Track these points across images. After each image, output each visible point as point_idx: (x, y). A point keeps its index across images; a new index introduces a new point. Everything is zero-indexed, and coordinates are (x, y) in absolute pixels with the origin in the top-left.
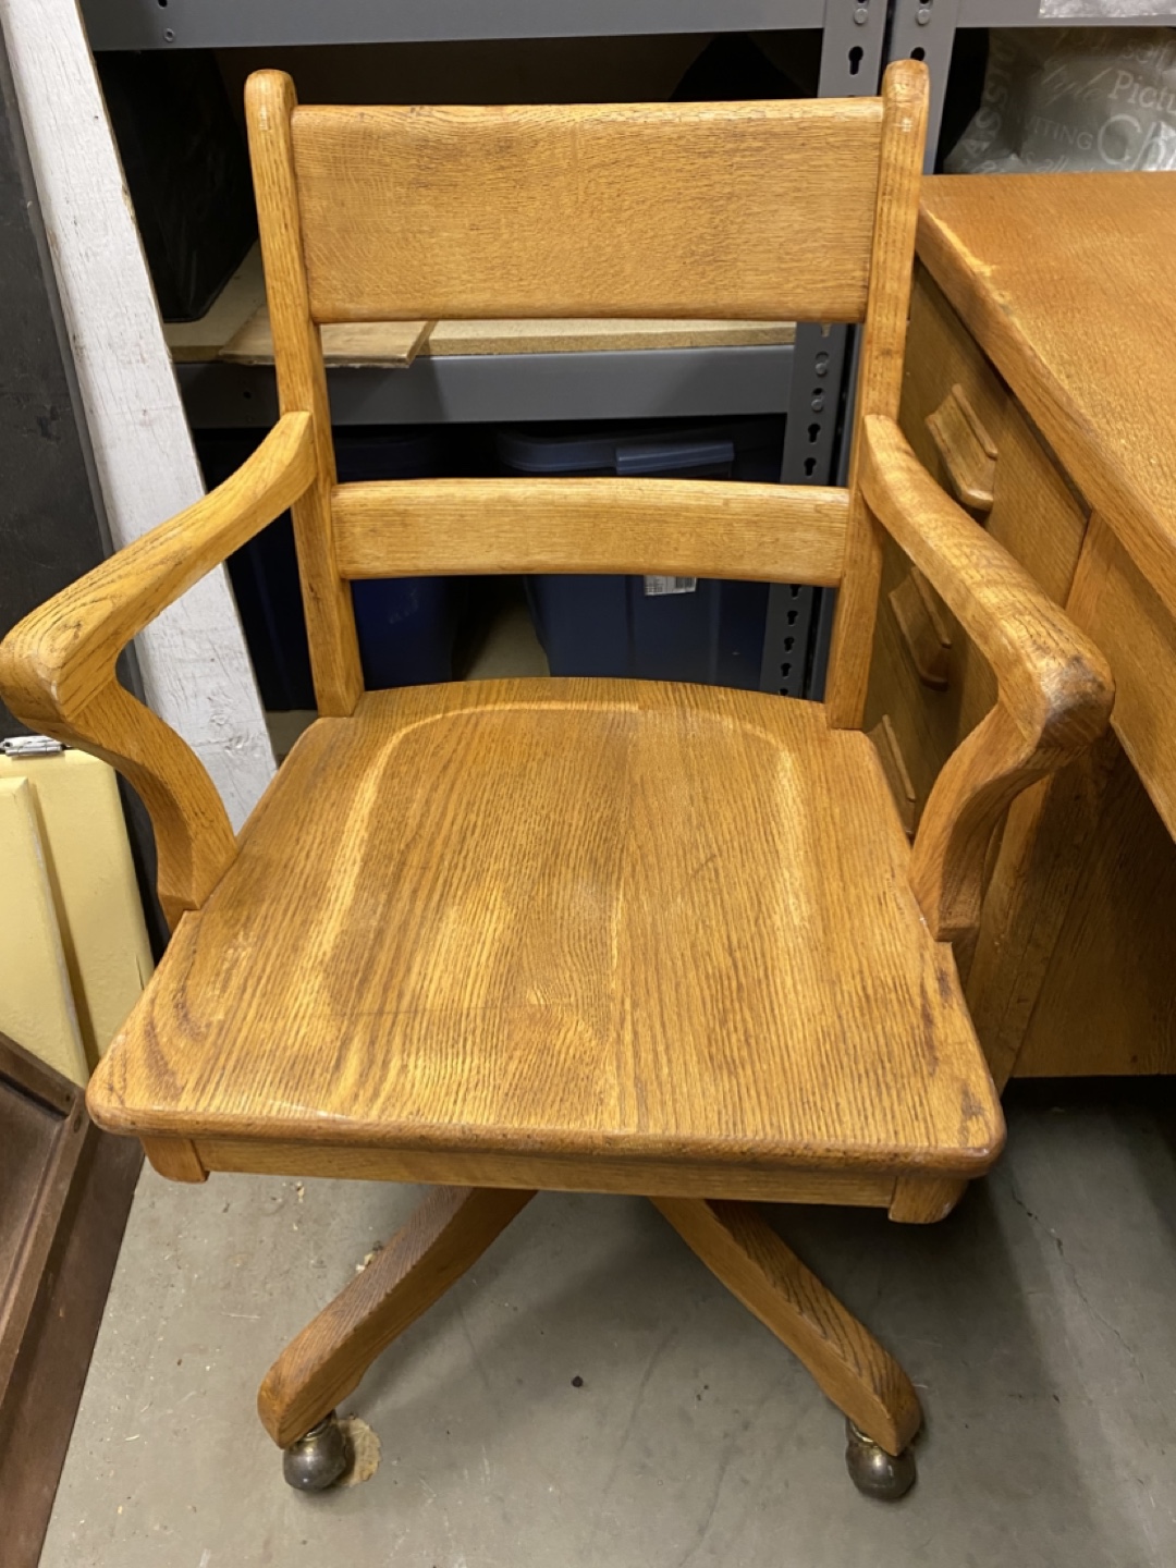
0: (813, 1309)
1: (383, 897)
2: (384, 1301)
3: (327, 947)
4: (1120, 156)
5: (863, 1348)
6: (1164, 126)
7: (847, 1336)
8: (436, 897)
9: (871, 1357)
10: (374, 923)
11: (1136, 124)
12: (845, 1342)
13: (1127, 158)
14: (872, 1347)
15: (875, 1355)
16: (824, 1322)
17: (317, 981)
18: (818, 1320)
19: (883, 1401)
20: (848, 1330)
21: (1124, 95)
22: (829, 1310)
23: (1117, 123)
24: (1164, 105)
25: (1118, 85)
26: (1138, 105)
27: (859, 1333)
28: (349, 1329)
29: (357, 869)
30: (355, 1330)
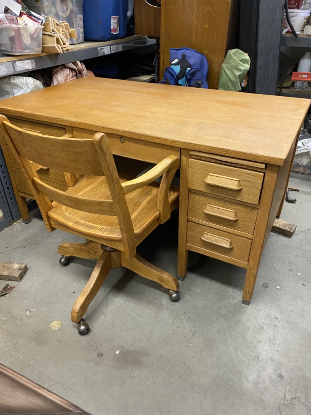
1: (140, 201)
3: (150, 196)
4: (9, 95)
6: (13, 89)
8: (133, 199)
10: (142, 198)
11: (9, 90)
13: (10, 95)
17: (152, 193)
21: (5, 86)
23: (6, 90)
24: (12, 86)
25: (3, 85)
26: (8, 87)
29: (141, 205)
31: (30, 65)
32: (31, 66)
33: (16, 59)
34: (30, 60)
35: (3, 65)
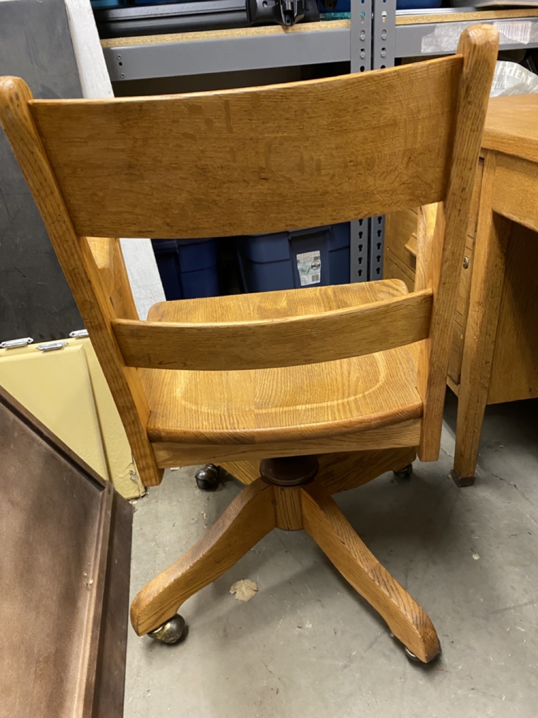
0: (386, 585)
2: (189, 569)
5: (409, 603)
7: (400, 596)
9: (412, 608)
12: (400, 599)
14: (413, 603)
15: (414, 607)
16: (391, 591)
18: (387, 589)
19: (417, 628)
20: (402, 595)
22: (393, 587)
27: (407, 597)
28: (172, 580)
30: (175, 580)
31: (529, 33)
32: (528, 37)
33: (497, 15)
34: (532, 21)
35: (458, 28)
